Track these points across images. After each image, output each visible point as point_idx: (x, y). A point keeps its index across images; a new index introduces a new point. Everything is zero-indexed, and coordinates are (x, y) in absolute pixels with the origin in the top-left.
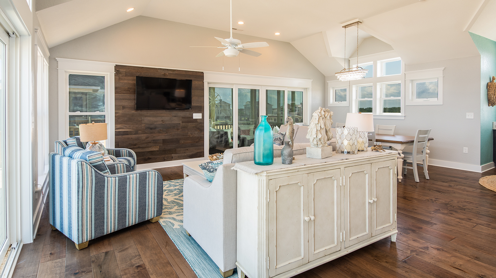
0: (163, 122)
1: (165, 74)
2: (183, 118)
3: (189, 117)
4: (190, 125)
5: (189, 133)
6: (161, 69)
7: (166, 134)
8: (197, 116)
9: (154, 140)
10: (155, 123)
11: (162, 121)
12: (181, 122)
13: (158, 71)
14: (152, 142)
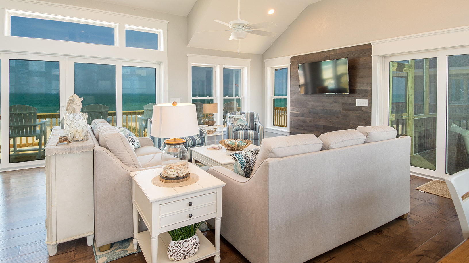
0: (324, 108)
1: (326, 56)
2: (343, 104)
3: (352, 104)
4: (352, 114)
5: (351, 123)
6: (323, 52)
7: (327, 121)
8: (361, 103)
9: (316, 125)
10: (317, 108)
11: (323, 106)
12: (341, 109)
13: (320, 55)
14: (315, 126)
